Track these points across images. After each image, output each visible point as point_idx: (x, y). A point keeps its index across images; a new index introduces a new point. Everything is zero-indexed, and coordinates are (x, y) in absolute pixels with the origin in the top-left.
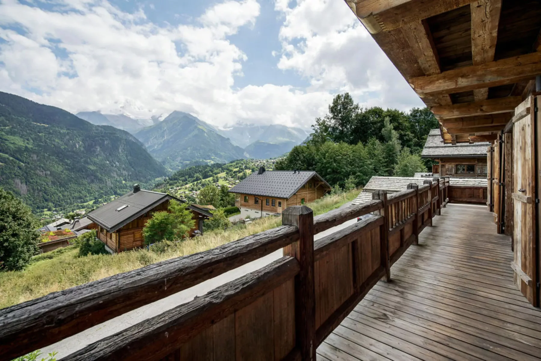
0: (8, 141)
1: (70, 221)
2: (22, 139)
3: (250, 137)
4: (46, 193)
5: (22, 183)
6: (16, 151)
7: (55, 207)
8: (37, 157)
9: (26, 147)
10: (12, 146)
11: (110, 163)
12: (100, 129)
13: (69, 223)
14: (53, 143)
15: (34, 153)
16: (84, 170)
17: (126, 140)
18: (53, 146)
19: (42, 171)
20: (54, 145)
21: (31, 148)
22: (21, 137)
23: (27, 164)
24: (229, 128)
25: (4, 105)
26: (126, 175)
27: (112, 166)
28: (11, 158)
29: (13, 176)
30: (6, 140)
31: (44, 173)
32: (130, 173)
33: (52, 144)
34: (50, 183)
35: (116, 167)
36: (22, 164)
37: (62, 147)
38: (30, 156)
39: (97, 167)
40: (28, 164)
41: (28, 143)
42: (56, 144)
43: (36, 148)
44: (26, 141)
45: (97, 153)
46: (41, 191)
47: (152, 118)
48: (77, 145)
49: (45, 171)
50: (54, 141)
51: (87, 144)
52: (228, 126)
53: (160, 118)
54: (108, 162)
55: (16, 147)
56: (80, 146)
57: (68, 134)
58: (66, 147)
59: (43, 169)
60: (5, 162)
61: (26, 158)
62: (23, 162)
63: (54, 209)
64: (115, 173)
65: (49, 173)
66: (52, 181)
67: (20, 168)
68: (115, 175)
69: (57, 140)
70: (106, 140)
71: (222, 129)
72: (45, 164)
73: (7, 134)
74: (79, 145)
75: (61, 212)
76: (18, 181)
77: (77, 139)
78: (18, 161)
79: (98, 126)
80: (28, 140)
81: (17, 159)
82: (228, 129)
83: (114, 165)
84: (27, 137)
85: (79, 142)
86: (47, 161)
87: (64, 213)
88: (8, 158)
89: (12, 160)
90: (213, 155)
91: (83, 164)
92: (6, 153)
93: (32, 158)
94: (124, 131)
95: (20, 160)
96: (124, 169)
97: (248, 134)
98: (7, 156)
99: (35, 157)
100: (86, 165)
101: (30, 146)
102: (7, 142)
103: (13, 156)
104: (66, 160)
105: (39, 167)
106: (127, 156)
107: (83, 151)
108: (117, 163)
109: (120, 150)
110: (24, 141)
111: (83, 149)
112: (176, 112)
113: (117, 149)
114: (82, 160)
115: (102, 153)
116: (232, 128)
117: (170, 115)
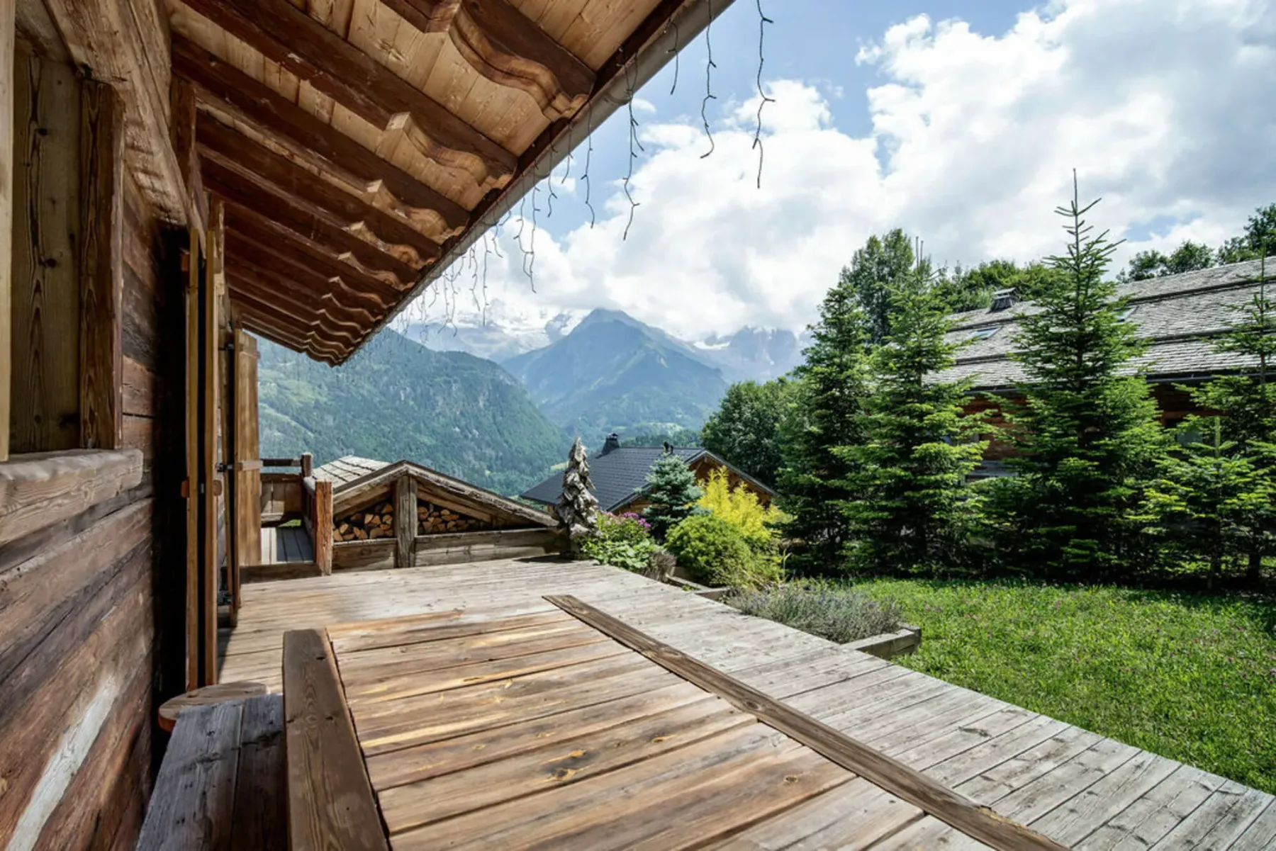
0: (289, 389)
2: (311, 386)
3: (772, 363)
6: (302, 409)
8: (334, 419)
9: (317, 401)
10: (294, 399)
11: (462, 431)
12: (444, 358)
14: (361, 391)
15: (329, 412)
16: (413, 447)
17: (492, 380)
18: (360, 398)
19: (342, 449)
20: (362, 395)
21: (326, 403)
22: (309, 382)
23: (317, 435)
24: (720, 342)
26: (491, 459)
27: (466, 437)
28: (294, 423)
30: (286, 388)
31: (345, 451)
32: (501, 454)
33: (358, 393)
35: (472, 440)
36: (310, 433)
37: (376, 400)
38: (322, 419)
39: (437, 440)
40: (320, 433)
41: (320, 394)
42: (365, 393)
43: (333, 403)
44: (317, 390)
45: (437, 411)
47: (546, 329)
48: (402, 395)
49: (347, 447)
50: (363, 387)
51: (419, 391)
52: (719, 336)
53: (563, 329)
54: (457, 430)
55: (301, 402)
56: (407, 397)
57: (386, 372)
58: (382, 398)
59: (343, 444)
60: (284, 432)
61: (317, 423)
62: (311, 430)
64: (471, 453)
67: (306, 442)
68: (471, 458)
70: (455, 382)
71: (701, 345)
72: (346, 434)
73: (288, 377)
74: (405, 394)
77: (402, 382)
78: (303, 429)
79: (441, 353)
80: (320, 386)
81: (303, 424)
82: (719, 347)
83: (470, 436)
84: (319, 382)
85: (405, 389)
86: (349, 428)
88: (288, 423)
89: (296, 427)
90: (680, 411)
91: (411, 433)
92: (286, 414)
93: (327, 422)
94: (488, 361)
95: (307, 428)
96: (489, 446)
97: (767, 357)
98: (287, 418)
99: (330, 420)
100: (418, 436)
101: (323, 399)
102: (288, 393)
103: (297, 420)
104: (383, 427)
105: (338, 439)
106: (494, 417)
107: (412, 407)
108: (475, 431)
109: (481, 404)
110: (314, 389)
111: (412, 403)
112: (598, 313)
113: (476, 400)
114: (410, 427)
115: (448, 411)
116: (728, 344)
117: (585, 320)
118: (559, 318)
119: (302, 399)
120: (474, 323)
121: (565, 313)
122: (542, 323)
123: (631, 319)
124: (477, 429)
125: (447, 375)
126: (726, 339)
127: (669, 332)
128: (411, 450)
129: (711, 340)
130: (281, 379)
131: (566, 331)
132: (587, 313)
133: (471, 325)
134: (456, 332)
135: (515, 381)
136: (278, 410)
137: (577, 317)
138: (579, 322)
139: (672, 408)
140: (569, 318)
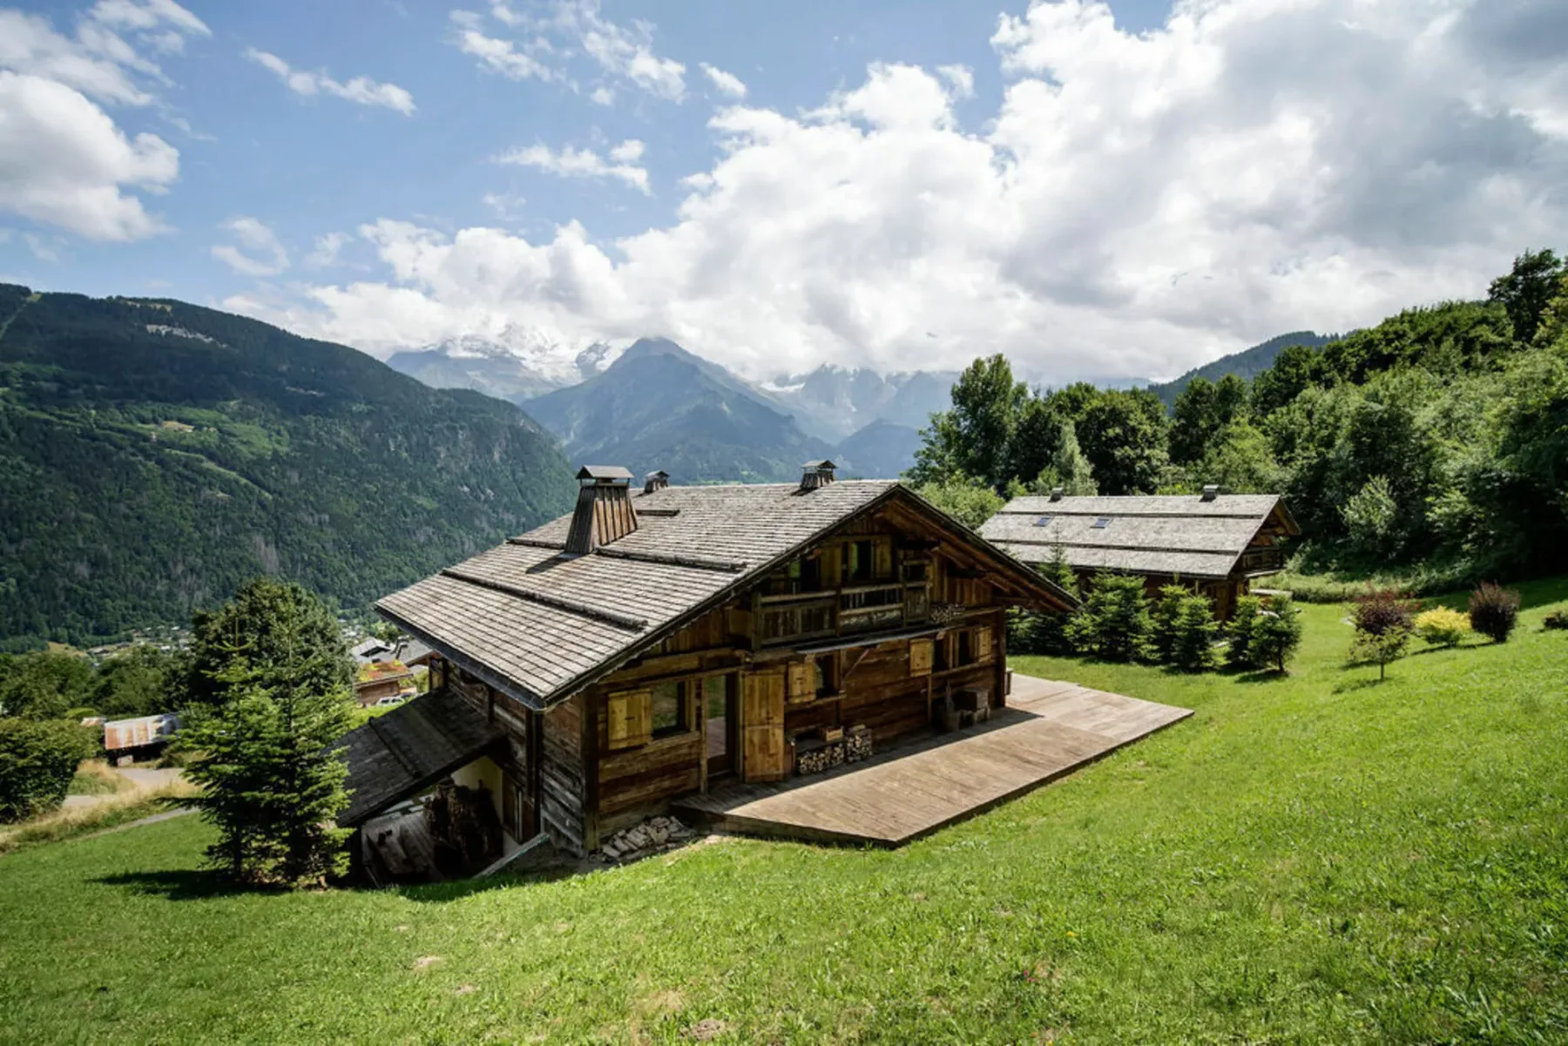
0: (235, 436)
1: (387, 644)
2: (266, 432)
3: (854, 410)
4: (320, 571)
5: (267, 544)
6: (255, 463)
7: (343, 607)
8: (300, 476)
9: (275, 452)
10: (243, 449)
11: (472, 490)
12: (446, 399)
13: (386, 650)
14: (336, 439)
15: (292, 466)
16: (409, 512)
17: (510, 427)
18: (335, 448)
19: (312, 515)
20: (337, 445)
21: (287, 454)
22: (263, 426)
23: (276, 496)
24: (793, 383)
25: (224, 346)
26: (510, 525)
27: (477, 498)
28: (243, 481)
29: (249, 526)
30: (231, 434)
31: (316, 517)
32: (523, 520)
33: (332, 441)
34: (329, 546)
35: (486, 501)
36: (267, 494)
37: (357, 450)
38: (284, 476)
39: (439, 502)
40: (280, 494)
41: (279, 442)
42: (341, 441)
43: (298, 454)
44: (275, 437)
45: (439, 465)
46: (309, 564)
47: (577, 362)
48: (391, 442)
49: (318, 512)
50: (338, 434)
51: (414, 438)
52: (792, 377)
53: (599, 363)
54: (466, 489)
55: (252, 453)
56: (398, 447)
57: (369, 414)
58: (365, 448)
59: (313, 507)
60: (231, 492)
61: (276, 480)
62: (269, 491)
63: (340, 612)
64: (484, 518)
65: (327, 517)
66: (334, 541)
67: (262, 505)
68: (485, 525)
69: (343, 432)
70: (462, 428)
71: (771, 387)
72: (316, 495)
73: (233, 419)
74: (395, 442)
75: (355, 621)
76: (258, 539)
77: (391, 427)
78: (257, 489)
79: (442, 391)
80: (278, 433)
81: (256, 482)
82: (791, 389)
83: (483, 497)
84: (276, 427)
85: (396, 437)
86: (321, 487)
87: (364, 624)
88: (236, 482)
89: (246, 485)
90: (746, 465)
91: (405, 494)
92: (232, 469)
93: (289, 479)
94: (504, 402)
95: (262, 486)
96: (507, 509)
97: (848, 402)
98: (234, 474)
99: (294, 477)
100: (413, 497)
101: (283, 450)
102: (233, 441)
103: (247, 476)
104: (366, 485)
105: (305, 502)
106: (513, 473)
107: (406, 460)
108: (489, 491)
109: (497, 456)
110: (270, 436)
111: (405, 455)
112: (643, 344)
113: (490, 452)
114: (404, 485)
115: (453, 465)
116: (802, 386)
117: (628, 352)
118: (594, 348)
119: (254, 450)
120: (484, 352)
121: (602, 343)
122: (572, 355)
123: (685, 353)
124: (491, 488)
125: (451, 420)
126: (800, 379)
127: (733, 370)
128: (406, 516)
129: (782, 380)
130: (223, 422)
131: (605, 364)
132: (629, 343)
133: (479, 355)
134: (460, 363)
135: (540, 428)
136: (220, 464)
137: (616, 350)
138: (620, 354)
139: (736, 463)
140: (606, 349)
